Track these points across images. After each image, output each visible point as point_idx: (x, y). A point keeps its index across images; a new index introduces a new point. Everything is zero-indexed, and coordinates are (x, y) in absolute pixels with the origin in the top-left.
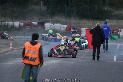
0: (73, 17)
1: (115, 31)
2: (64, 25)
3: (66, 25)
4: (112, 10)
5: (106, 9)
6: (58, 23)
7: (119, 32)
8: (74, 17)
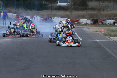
0: (20, 8)
1: (50, 18)
2: (14, 14)
3: (16, 14)
4: (48, 3)
5: (43, 2)
6: (10, 13)
7: (52, 19)
8: (22, 8)
